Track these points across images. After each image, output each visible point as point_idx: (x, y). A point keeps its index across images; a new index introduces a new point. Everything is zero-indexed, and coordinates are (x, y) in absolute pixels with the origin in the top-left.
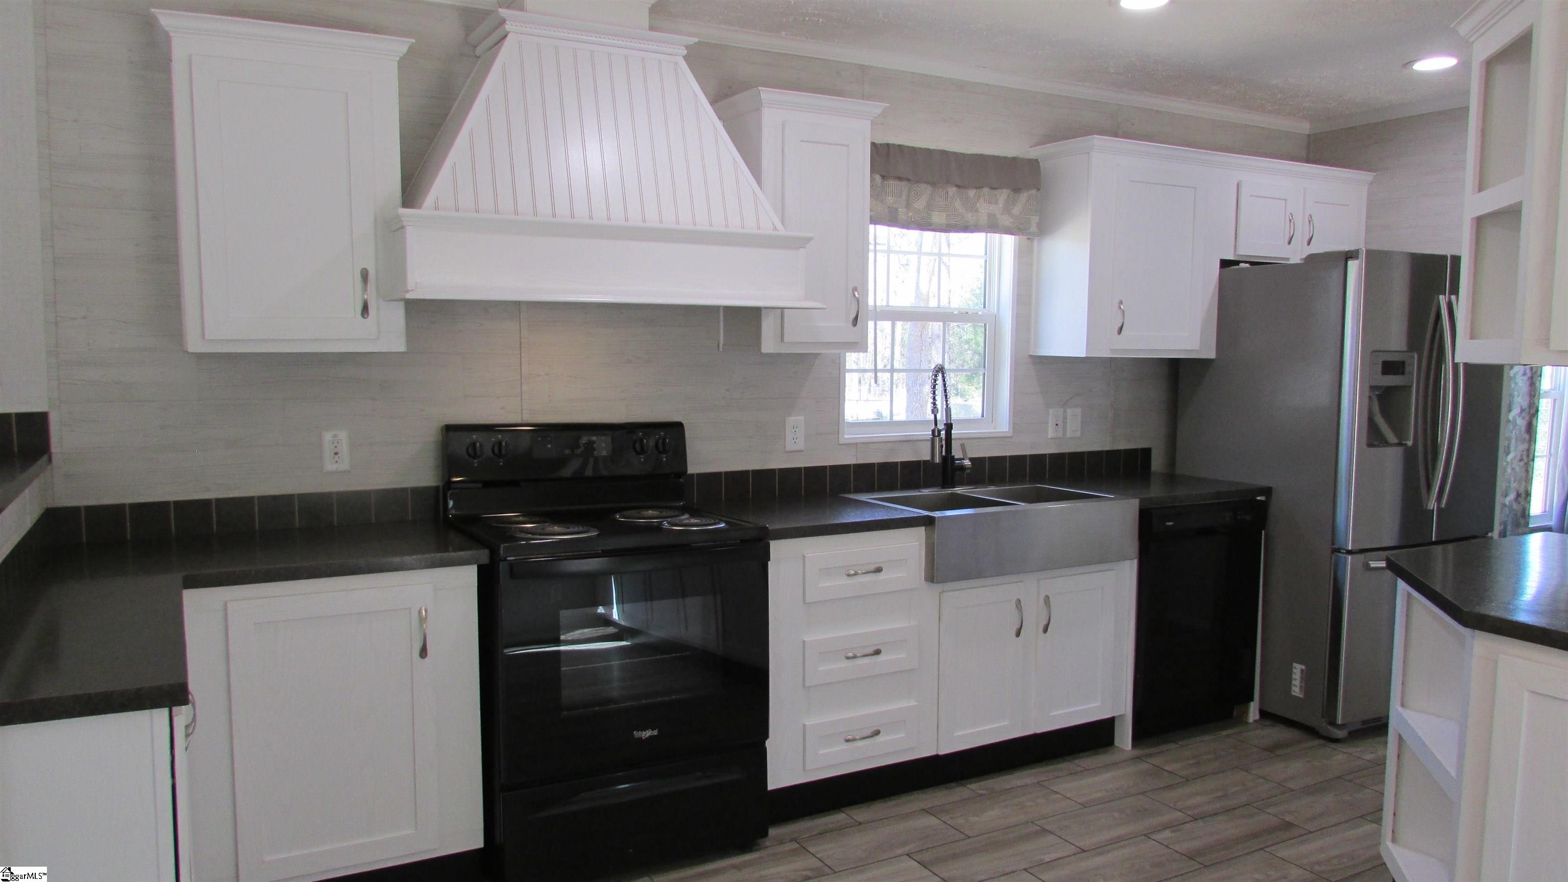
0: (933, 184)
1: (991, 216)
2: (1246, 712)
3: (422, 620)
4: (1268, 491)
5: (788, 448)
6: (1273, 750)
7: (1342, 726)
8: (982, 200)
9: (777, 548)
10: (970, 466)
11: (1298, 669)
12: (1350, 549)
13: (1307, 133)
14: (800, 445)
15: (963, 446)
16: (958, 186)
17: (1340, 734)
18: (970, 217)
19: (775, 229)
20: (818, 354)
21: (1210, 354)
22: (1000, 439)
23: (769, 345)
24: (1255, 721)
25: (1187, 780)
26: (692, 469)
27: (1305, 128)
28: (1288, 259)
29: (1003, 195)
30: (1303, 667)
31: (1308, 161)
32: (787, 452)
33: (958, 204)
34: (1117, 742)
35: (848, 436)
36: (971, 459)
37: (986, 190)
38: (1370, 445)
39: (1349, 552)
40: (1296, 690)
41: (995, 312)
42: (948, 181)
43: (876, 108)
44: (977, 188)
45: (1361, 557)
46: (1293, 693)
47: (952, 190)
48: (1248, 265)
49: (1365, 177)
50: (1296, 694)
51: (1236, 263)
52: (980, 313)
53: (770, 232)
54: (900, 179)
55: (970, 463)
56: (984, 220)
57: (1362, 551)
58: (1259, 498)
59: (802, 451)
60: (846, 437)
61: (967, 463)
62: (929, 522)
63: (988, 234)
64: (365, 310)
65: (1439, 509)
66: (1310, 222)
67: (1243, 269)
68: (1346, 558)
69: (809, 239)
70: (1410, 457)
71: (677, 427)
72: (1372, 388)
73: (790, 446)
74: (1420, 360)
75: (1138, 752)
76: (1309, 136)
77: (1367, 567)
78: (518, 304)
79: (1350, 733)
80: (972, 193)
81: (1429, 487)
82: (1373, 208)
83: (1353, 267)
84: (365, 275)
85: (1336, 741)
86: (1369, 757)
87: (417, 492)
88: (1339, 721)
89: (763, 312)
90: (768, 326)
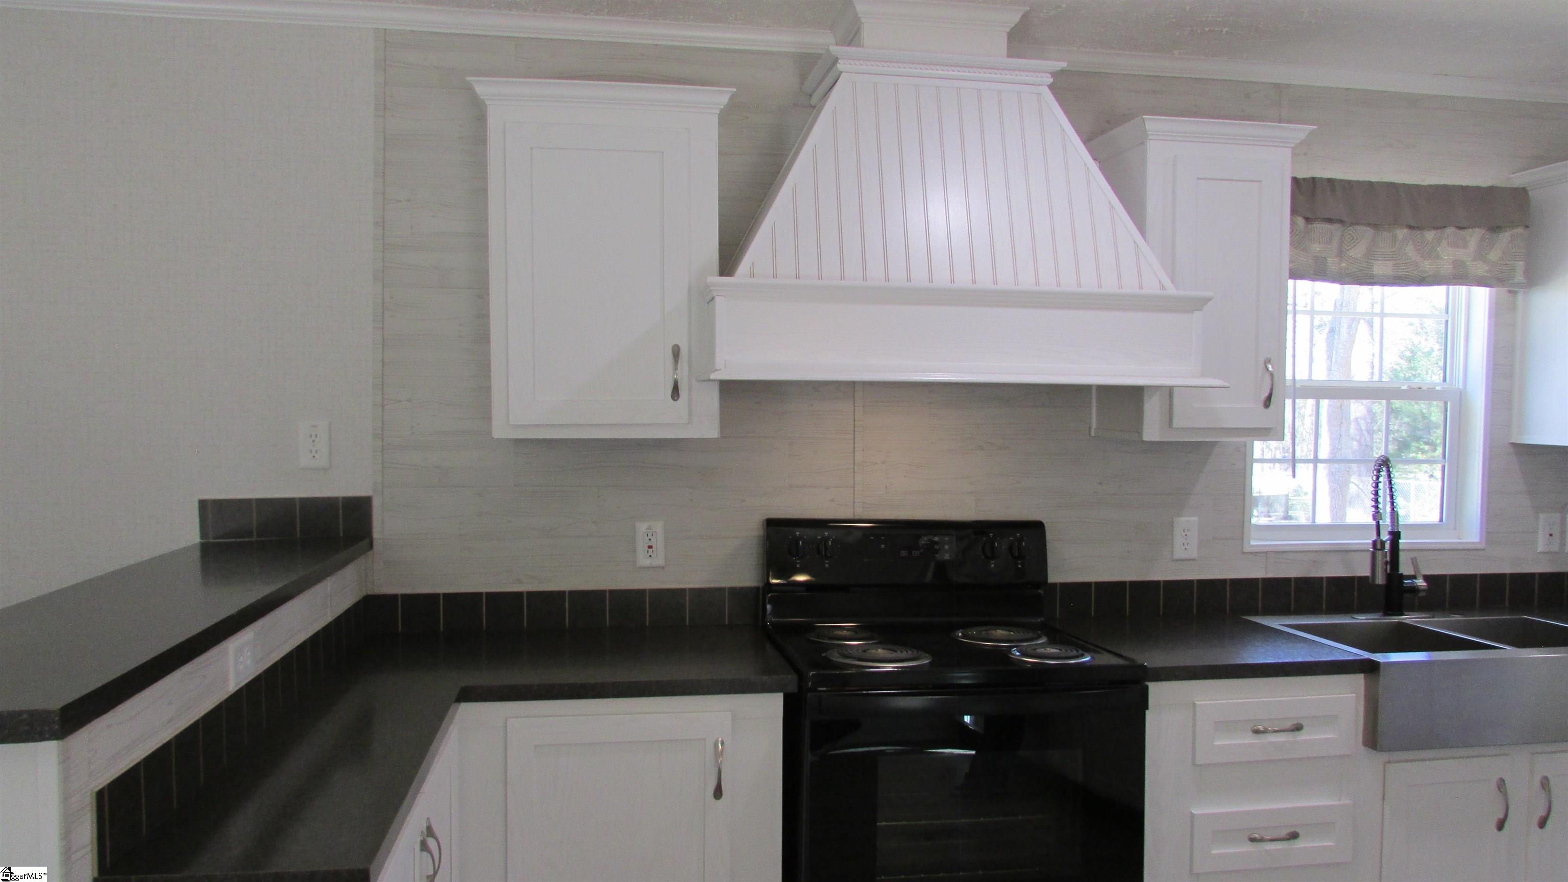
0: (1375, 226)
1: (1458, 264)
3: (718, 754)
5: (1176, 556)
8: (1444, 243)
9: (1157, 691)
10: (1426, 588)
14: (1193, 553)
15: (1414, 562)
16: (1410, 227)
18: (1427, 266)
19: (1163, 287)
20: (1216, 442)
22: (1467, 551)
23: (1152, 432)
26: (1054, 577)
29: (1474, 236)
32: (1177, 560)
33: (1410, 250)
35: (1255, 542)
36: (1426, 578)
37: (1450, 230)
41: (1461, 386)
42: (1396, 222)
43: (1299, 132)
44: (1436, 228)
47: (1401, 233)
52: (1438, 388)
53: (1157, 291)
54: (1329, 221)
55: (1425, 584)
56: (1446, 268)
59: (1194, 560)
60: (1253, 543)
61: (1420, 583)
62: (1370, 668)
63: (1451, 287)
64: (675, 392)
69: (1207, 300)
71: (1037, 528)
73: (1179, 553)
78: (853, 384)
80: (1430, 235)
84: (676, 353)
87: (736, 593)
89: (1146, 392)
90: (1152, 409)
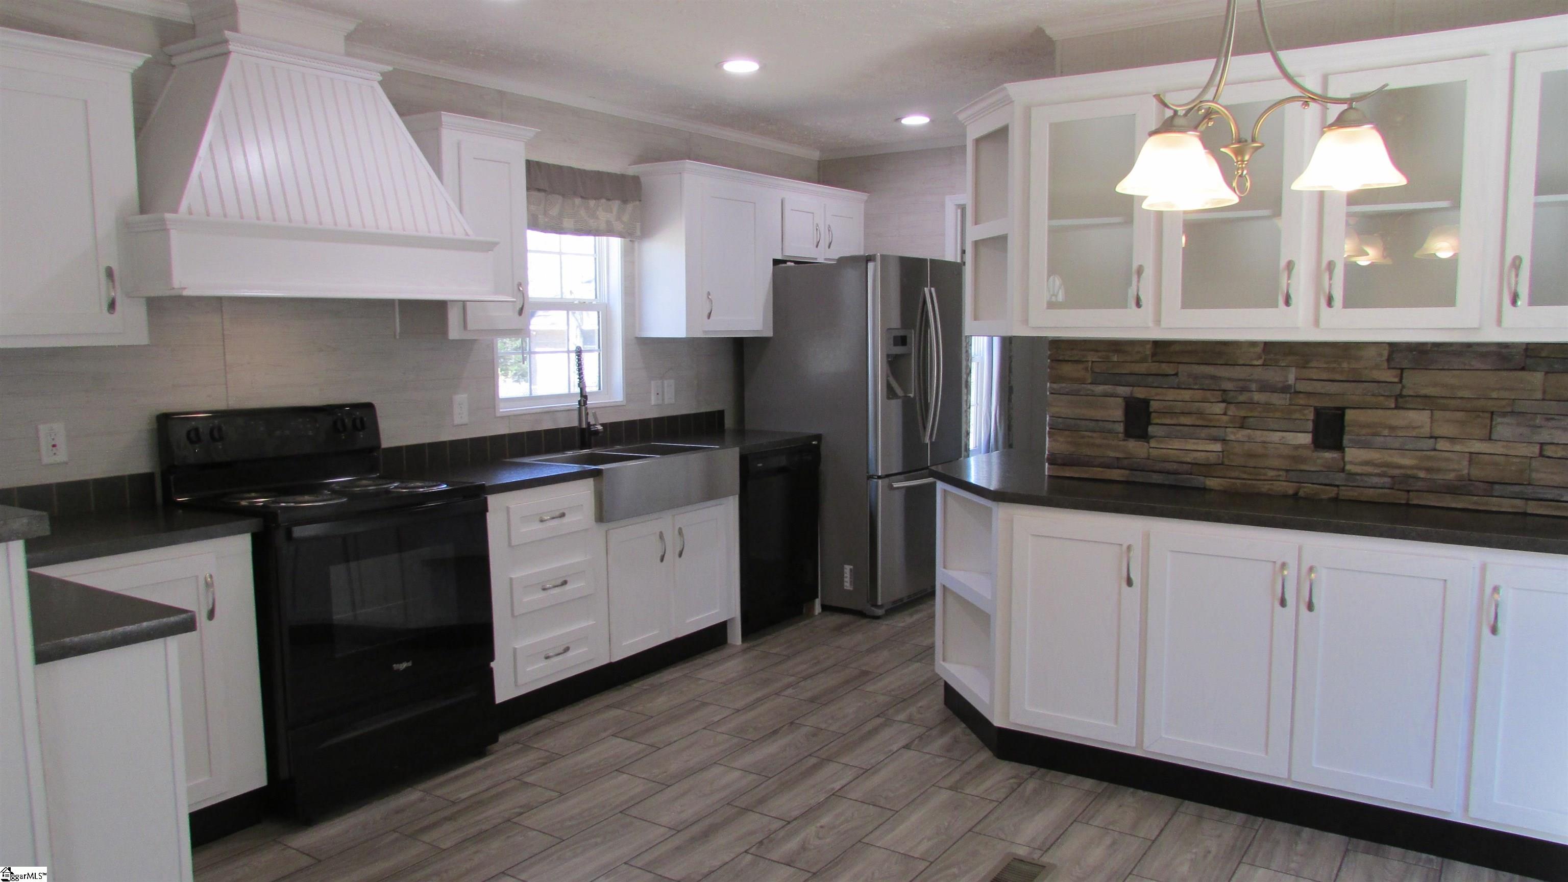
0: (563, 195)
1: (608, 223)
2: (812, 608)
3: (209, 585)
4: (818, 437)
5: (456, 422)
6: (838, 630)
7: (881, 607)
8: (600, 209)
9: (493, 501)
10: (602, 430)
11: (848, 568)
12: (880, 474)
13: (818, 159)
14: (465, 420)
15: (595, 415)
16: (582, 197)
17: (880, 612)
18: (592, 223)
19: (467, 234)
20: (475, 340)
21: (770, 334)
22: (616, 407)
23: (454, 333)
24: (819, 614)
25: (788, 658)
26: (386, 443)
27: (816, 155)
28: (816, 259)
29: (616, 205)
30: (852, 567)
31: (819, 182)
32: (456, 426)
33: (583, 212)
34: (730, 640)
35: (503, 410)
36: (602, 425)
37: (603, 201)
38: (888, 398)
39: (879, 477)
40: (848, 585)
41: (606, 301)
42: (575, 194)
43: (529, 132)
44: (595, 199)
45: (887, 480)
46: (845, 588)
47: (578, 201)
48: (792, 264)
49: (864, 196)
50: (848, 588)
51: (785, 262)
52: (594, 303)
53: (463, 237)
54: (539, 190)
55: (602, 428)
56: (603, 226)
57: (887, 476)
58: (814, 443)
59: (467, 424)
60: (501, 410)
61: (600, 427)
62: (597, 474)
63: (597, 238)
64: (112, 306)
65: (932, 443)
66: (829, 230)
67: (789, 267)
68: (877, 483)
69: (496, 244)
70: (908, 404)
71: (369, 407)
72: (888, 356)
73: (457, 421)
74: (915, 334)
75: (746, 645)
76: (819, 162)
77: (891, 488)
78: (220, 299)
79: (886, 611)
80: (592, 203)
81: (925, 428)
82: (870, 221)
83: (871, 265)
84: (110, 273)
85: (878, 618)
86: (901, 625)
87: (133, 478)
88: (880, 603)
89: (449, 303)
90: (453, 317)
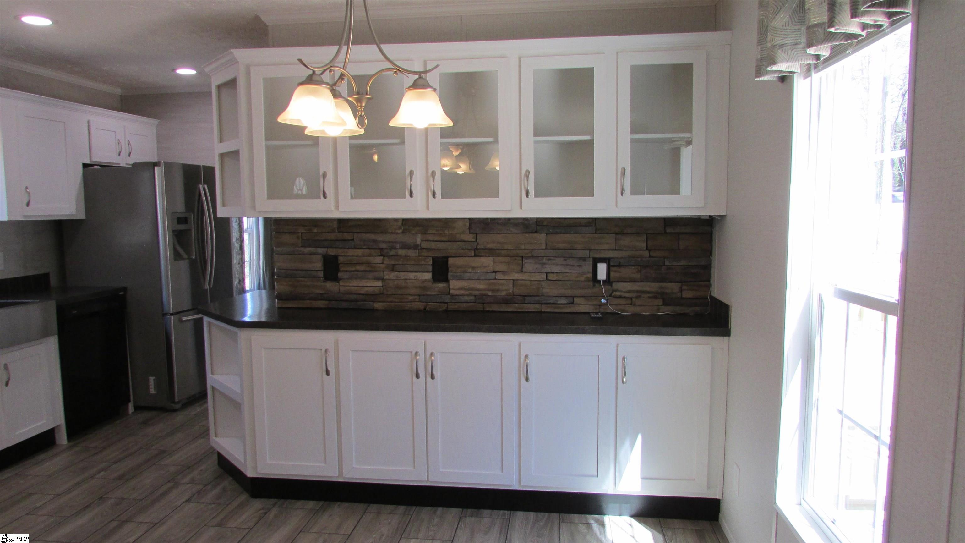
2: (127, 408)
4: (125, 289)
6: (146, 423)
7: (178, 402)
11: (152, 379)
12: (172, 312)
13: (120, 94)
17: (178, 406)
21: (82, 216)
24: (132, 413)
25: (104, 448)
27: (118, 91)
28: (119, 164)
30: (154, 378)
31: (122, 111)
34: (58, 441)
38: (175, 260)
39: (172, 314)
40: (152, 391)
45: (177, 316)
46: (151, 393)
48: (99, 167)
49: (155, 122)
50: (152, 393)
51: (92, 165)
57: (178, 313)
58: (120, 293)
65: (210, 288)
66: (129, 144)
67: (96, 169)
68: (170, 318)
70: (193, 264)
72: (174, 231)
74: (194, 216)
75: (71, 444)
76: (121, 96)
77: (181, 321)
79: (182, 405)
81: (205, 278)
82: (160, 138)
83: (156, 169)
85: (175, 411)
86: (194, 413)
88: (177, 400)
